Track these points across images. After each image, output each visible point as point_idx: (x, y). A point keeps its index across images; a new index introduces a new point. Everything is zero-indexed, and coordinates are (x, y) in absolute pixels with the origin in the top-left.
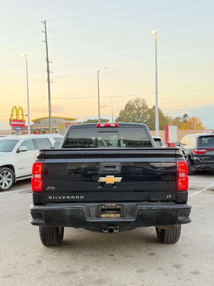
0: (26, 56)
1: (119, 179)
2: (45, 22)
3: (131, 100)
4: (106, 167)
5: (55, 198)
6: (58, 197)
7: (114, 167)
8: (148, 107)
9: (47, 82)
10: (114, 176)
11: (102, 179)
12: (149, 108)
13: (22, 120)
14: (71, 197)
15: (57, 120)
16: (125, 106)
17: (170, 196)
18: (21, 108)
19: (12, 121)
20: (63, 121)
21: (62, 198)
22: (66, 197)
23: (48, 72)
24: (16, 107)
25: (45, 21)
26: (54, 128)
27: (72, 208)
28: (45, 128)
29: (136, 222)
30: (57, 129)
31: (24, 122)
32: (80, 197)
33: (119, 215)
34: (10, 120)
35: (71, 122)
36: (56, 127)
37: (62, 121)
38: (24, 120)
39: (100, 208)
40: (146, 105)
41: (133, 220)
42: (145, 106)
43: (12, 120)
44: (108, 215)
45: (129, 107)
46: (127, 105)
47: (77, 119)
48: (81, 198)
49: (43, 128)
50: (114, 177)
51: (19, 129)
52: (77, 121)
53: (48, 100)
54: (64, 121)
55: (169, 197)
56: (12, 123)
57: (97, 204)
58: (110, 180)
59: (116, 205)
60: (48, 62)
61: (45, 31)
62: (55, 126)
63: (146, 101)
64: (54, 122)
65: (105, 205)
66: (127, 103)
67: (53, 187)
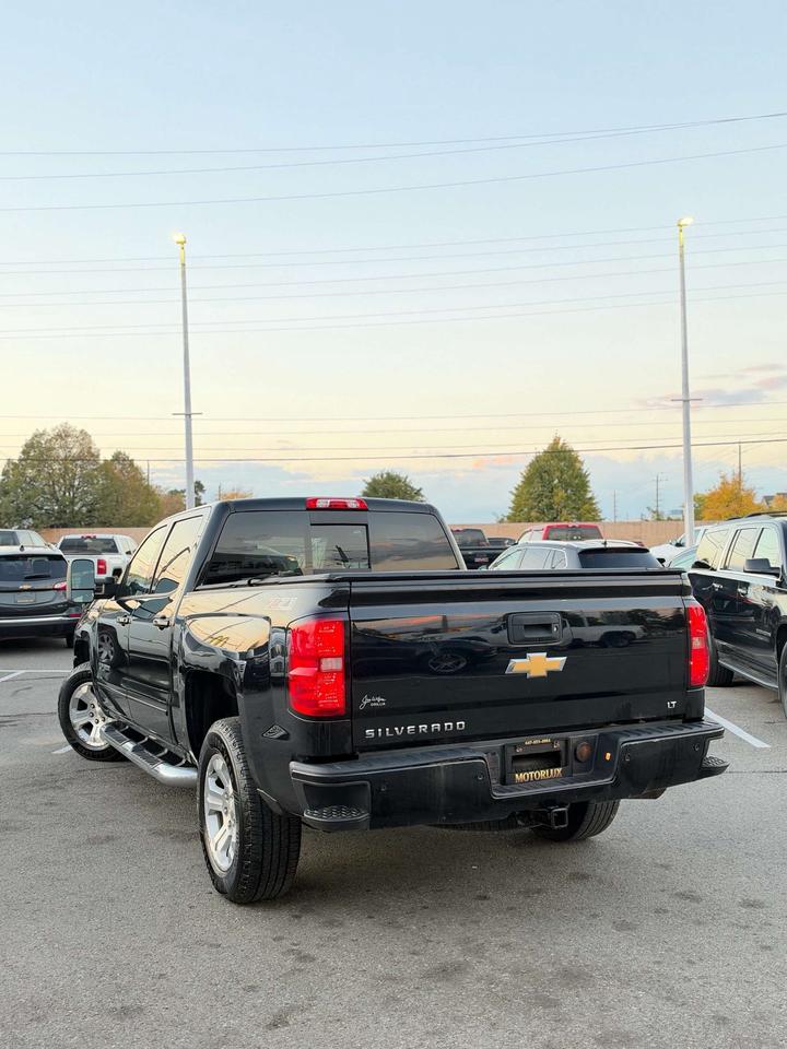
1: (558, 663)
3: (41, 431)
4: (527, 627)
5: (384, 732)
6: (392, 731)
7: (547, 627)
8: (98, 456)
10: (545, 654)
11: (517, 665)
12: (102, 458)
14: (429, 728)
16: (21, 450)
17: (674, 703)
21: (406, 729)
22: (417, 729)
27: (451, 761)
29: (616, 785)
32: (455, 726)
33: (559, 770)
39: (510, 753)
40: (93, 451)
41: (607, 781)
42: (89, 452)
44: (531, 773)
45: (37, 453)
46: (29, 447)
48: (458, 727)
50: (548, 656)
55: (671, 705)
57: (500, 743)
58: (537, 664)
59: (552, 741)
63: (92, 438)
65: (522, 744)
66: (29, 438)
67: (379, 699)
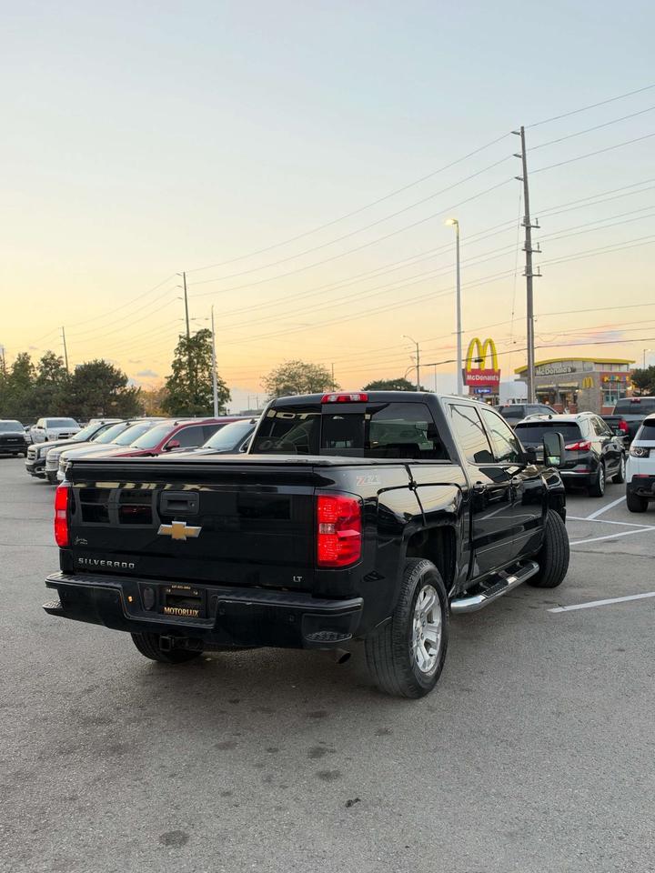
0: (456, 222)
1: (194, 530)
2: (523, 132)
5: (88, 561)
6: (92, 561)
7: (187, 502)
9: (525, 278)
10: (186, 522)
11: (165, 529)
13: (493, 370)
14: (113, 564)
15: (578, 366)
17: (299, 578)
18: (491, 342)
19: (469, 374)
20: (594, 370)
21: (100, 562)
22: (106, 563)
23: (529, 251)
24: (477, 342)
25: (522, 128)
26: (569, 388)
28: (547, 386)
30: (578, 388)
31: (498, 374)
32: (128, 565)
33: (196, 612)
34: (465, 372)
35: (616, 369)
36: (576, 385)
37: (592, 368)
38: (496, 370)
43: (469, 370)
44: (176, 609)
47: (634, 362)
48: (130, 567)
49: (542, 387)
50: (187, 525)
51: (486, 391)
52: (633, 367)
53: (526, 320)
54: (597, 369)
55: (297, 579)
56: (469, 378)
57: (157, 583)
58: (180, 530)
59: (192, 589)
60: (528, 229)
61: (521, 154)
62: (572, 381)
64: (570, 370)
65: (171, 587)
67: (84, 540)
